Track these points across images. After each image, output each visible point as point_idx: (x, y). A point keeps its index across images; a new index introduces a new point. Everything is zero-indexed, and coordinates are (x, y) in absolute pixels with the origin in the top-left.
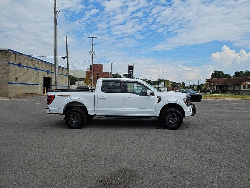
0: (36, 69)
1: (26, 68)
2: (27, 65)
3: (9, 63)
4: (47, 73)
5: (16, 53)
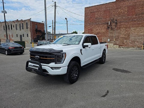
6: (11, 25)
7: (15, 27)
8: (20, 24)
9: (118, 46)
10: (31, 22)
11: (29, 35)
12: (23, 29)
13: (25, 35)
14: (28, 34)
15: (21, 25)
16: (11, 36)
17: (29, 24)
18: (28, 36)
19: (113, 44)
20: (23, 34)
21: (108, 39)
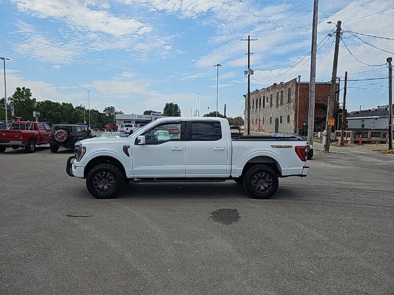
6: (264, 97)
7: (269, 100)
8: (278, 93)
10: (297, 84)
11: (291, 117)
12: (282, 104)
13: (285, 119)
14: (289, 117)
15: (280, 94)
16: (261, 122)
17: (294, 89)
18: (288, 121)
20: (281, 117)
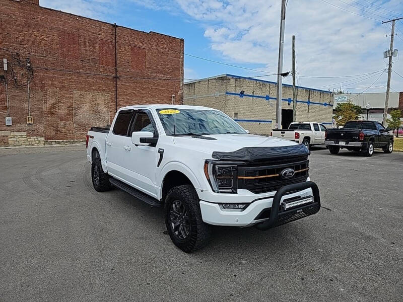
0: (267, 98)
1: (251, 98)
2: (253, 93)
3: (226, 93)
4: (287, 102)
5: (238, 78)
9: (43, 139)
19: (25, 134)
21: (7, 118)
